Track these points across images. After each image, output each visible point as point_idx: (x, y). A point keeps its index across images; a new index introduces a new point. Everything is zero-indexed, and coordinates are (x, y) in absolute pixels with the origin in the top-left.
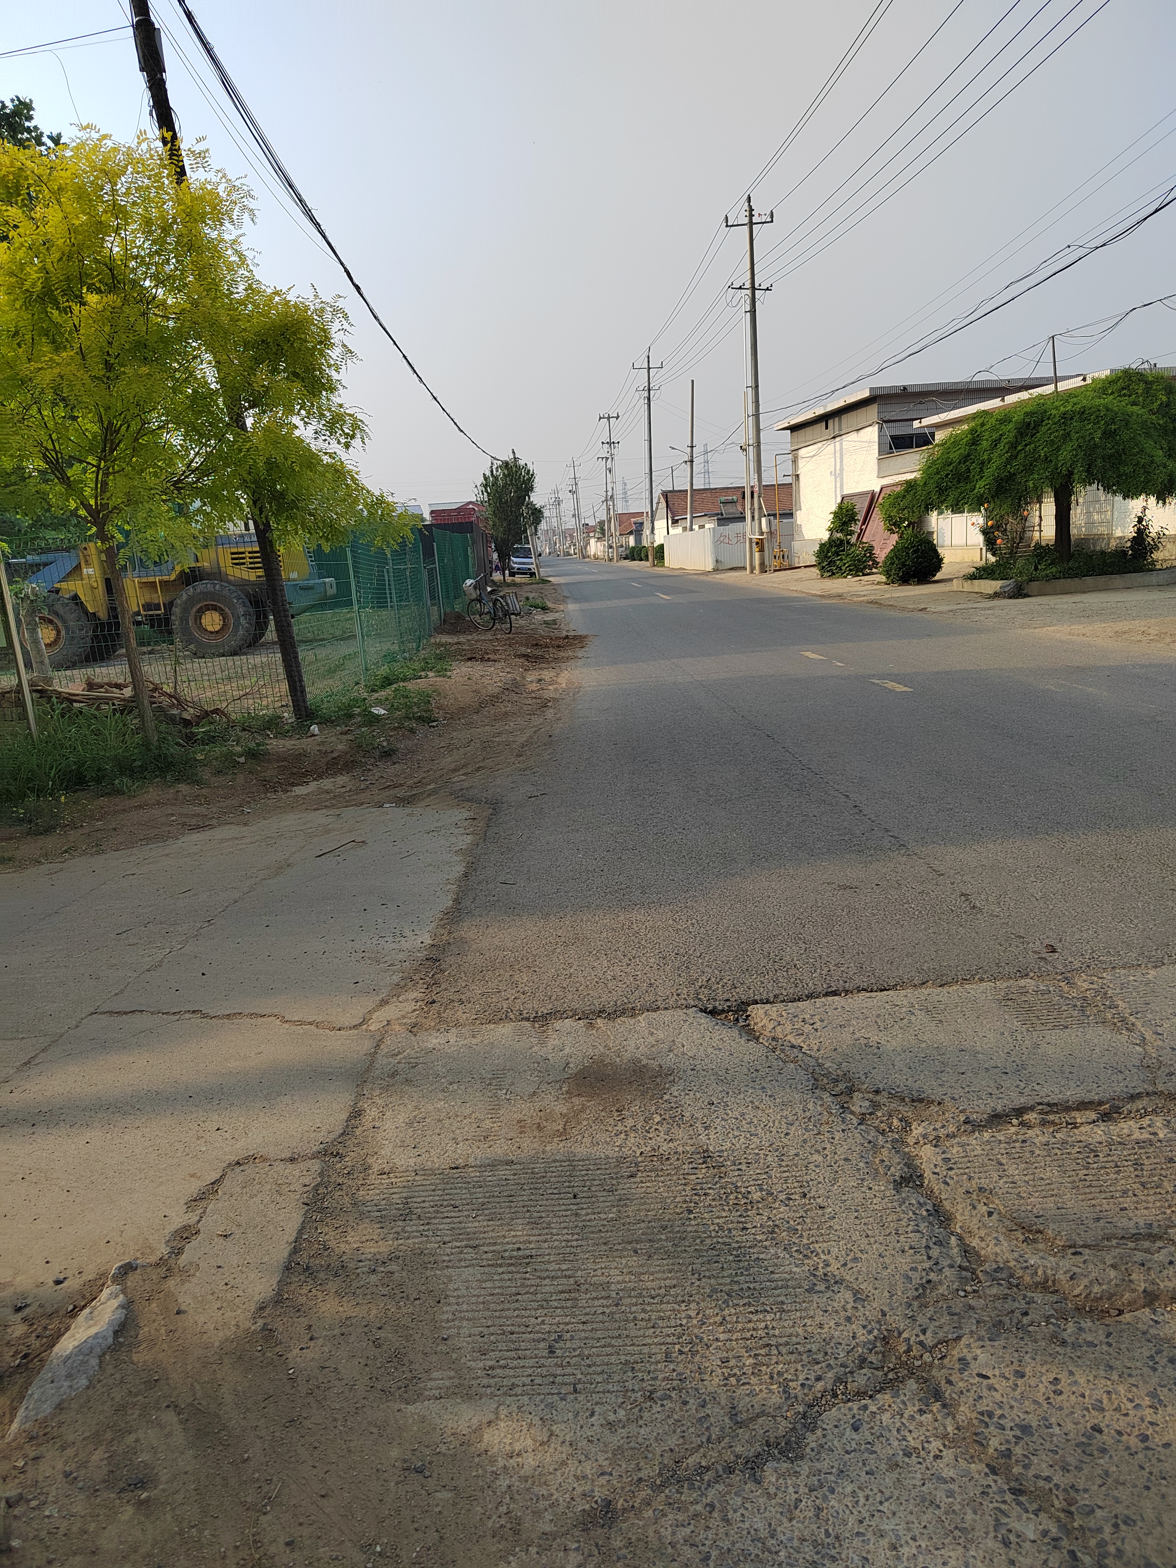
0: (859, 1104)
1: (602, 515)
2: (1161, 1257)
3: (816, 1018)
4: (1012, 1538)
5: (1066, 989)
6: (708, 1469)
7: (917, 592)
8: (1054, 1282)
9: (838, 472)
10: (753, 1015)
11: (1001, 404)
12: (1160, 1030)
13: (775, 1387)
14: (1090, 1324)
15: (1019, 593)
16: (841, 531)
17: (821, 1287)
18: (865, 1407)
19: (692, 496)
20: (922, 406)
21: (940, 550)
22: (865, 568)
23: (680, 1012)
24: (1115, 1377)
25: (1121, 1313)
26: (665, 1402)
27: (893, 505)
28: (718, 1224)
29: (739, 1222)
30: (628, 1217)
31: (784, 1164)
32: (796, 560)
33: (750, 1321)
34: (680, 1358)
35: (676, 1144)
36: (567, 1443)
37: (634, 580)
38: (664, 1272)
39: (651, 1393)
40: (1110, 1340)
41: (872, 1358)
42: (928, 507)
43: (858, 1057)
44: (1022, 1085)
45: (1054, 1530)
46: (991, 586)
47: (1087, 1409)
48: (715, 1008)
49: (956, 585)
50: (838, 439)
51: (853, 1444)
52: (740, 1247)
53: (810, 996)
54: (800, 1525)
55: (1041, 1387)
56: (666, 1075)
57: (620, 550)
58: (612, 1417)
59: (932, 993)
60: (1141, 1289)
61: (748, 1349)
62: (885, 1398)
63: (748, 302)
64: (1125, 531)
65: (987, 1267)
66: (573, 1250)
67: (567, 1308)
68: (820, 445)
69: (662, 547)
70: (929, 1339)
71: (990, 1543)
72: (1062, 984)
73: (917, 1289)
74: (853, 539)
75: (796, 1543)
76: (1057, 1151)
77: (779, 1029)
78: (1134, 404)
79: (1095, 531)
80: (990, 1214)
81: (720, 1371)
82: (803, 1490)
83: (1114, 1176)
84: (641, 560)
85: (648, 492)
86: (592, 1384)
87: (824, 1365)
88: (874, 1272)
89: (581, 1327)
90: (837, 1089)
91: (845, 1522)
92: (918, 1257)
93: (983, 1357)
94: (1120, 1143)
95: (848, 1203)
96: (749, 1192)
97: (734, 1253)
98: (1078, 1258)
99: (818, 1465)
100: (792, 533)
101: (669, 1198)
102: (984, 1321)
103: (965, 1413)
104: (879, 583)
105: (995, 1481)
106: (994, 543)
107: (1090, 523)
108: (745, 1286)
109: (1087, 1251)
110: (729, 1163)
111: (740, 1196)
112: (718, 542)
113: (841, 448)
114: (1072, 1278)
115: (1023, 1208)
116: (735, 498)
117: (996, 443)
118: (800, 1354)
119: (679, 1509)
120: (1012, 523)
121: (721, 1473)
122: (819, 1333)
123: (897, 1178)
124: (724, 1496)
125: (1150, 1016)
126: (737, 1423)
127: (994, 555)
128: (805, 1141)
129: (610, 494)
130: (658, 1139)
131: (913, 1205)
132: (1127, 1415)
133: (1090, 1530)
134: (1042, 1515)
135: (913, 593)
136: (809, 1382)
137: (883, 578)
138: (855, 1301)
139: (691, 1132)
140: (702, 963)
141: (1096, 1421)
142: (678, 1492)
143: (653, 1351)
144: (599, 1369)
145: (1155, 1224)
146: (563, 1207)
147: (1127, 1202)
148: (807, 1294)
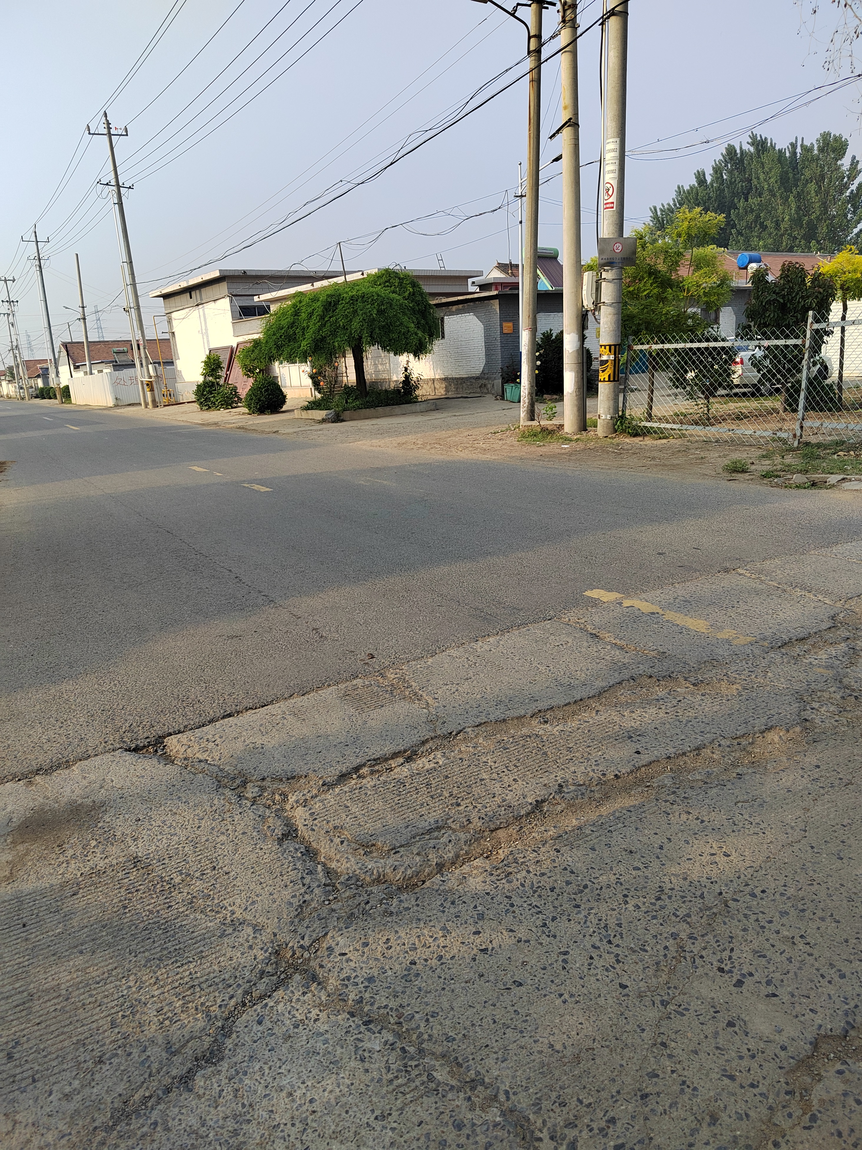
0: (251, 791)
1: (10, 362)
2: (444, 840)
3: (217, 737)
4: (366, 1054)
5: (381, 681)
6: (150, 1097)
7: (271, 420)
8: (384, 876)
9: (204, 331)
10: (169, 744)
11: (312, 288)
12: (436, 696)
13: (199, 1015)
14: (406, 896)
15: (337, 419)
16: (212, 375)
17: (230, 930)
18: (266, 1005)
19: (88, 347)
20: (259, 286)
21: (283, 390)
22: (232, 402)
23: (108, 755)
24: (422, 925)
25: (424, 882)
26: (112, 1060)
27: (246, 357)
28: (148, 910)
29: (165, 903)
30: (73, 927)
31: (197, 850)
32: (181, 397)
33: (177, 974)
34: (123, 1021)
35: (110, 859)
36: (30, 1125)
37: (46, 415)
38: (106, 960)
39: (100, 1057)
40: (418, 902)
41: (269, 969)
42: (271, 359)
43: (248, 758)
44: (358, 751)
45: (391, 1038)
46: (320, 414)
47: (407, 952)
48: (137, 746)
49: (297, 414)
50: (200, 306)
51: (259, 1034)
52: (167, 922)
53: (211, 721)
54: (223, 1108)
55: (379, 949)
56: (99, 807)
57: (31, 390)
58: (67, 1089)
59: (298, 701)
60: (434, 863)
61: (177, 995)
62: (280, 993)
63: (115, 195)
64: (398, 377)
65: (342, 879)
66: (24, 969)
67: (22, 1017)
68: (187, 310)
69: (67, 388)
70: (306, 942)
71: (352, 1064)
72: (379, 678)
73: (296, 910)
74: (222, 382)
75: (221, 1122)
76: (382, 789)
77: (189, 750)
78: (394, 292)
79: (381, 377)
80: (342, 842)
81: (156, 1019)
82: (224, 1081)
83: (415, 796)
84: (50, 398)
85: (49, 344)
86: (48, 1070)
87: (234, 986)
88: (267, 908)
89: (36, 1028)
90: (235, 784)
91: (255, 1092)
92: (297, 887)
93: (341, 941)
94: (418, 774)
95: (246, 864)
96: (172, 879)
97: (163, 927)
98: (398, 855)
99: (234, 1059)
100: (175, 376)
101: (106, 902)
102: (342, 917)
103: (333, 983)
104: (244, 414)
105: (354, 1021)
106: (319, 385)
107: (377, 372)
108: (172, 949)
109: (402, 849)
110: (155, 862)
111: (165, 884)
112: (115, 384)
113: (204, 314)
114: (394, 870)
115: (362, 833)
116: (125, 349)
117: (311, 315)
118: (217, 984)
119: (129, 1137)
120: (328, 371)
121: (161, 1095)
122: (230, 965)
123: (279, 836)
124: (165, 1111)
125: (430, 688)
126: (172, 1052)
127: (319, 392)
128: (213, 829)
129: (15, 344)
130: (96, 859)
131: (291, 851)
132: (430, 947)
133: (412, 1029)
134: (384, 1031)
135: (268, 420)
136: (225, 1002)
137: (246, 410)
138: (254, 933)
139: (123, 847)
140: (125, 714)
141: (412, 958)
142: (127, 1124)
143: (100, 1024)
144: (54, 1056)
145: (440, 820)
146: (14, 937)
147: (423, 811)
148: (219, 940)
